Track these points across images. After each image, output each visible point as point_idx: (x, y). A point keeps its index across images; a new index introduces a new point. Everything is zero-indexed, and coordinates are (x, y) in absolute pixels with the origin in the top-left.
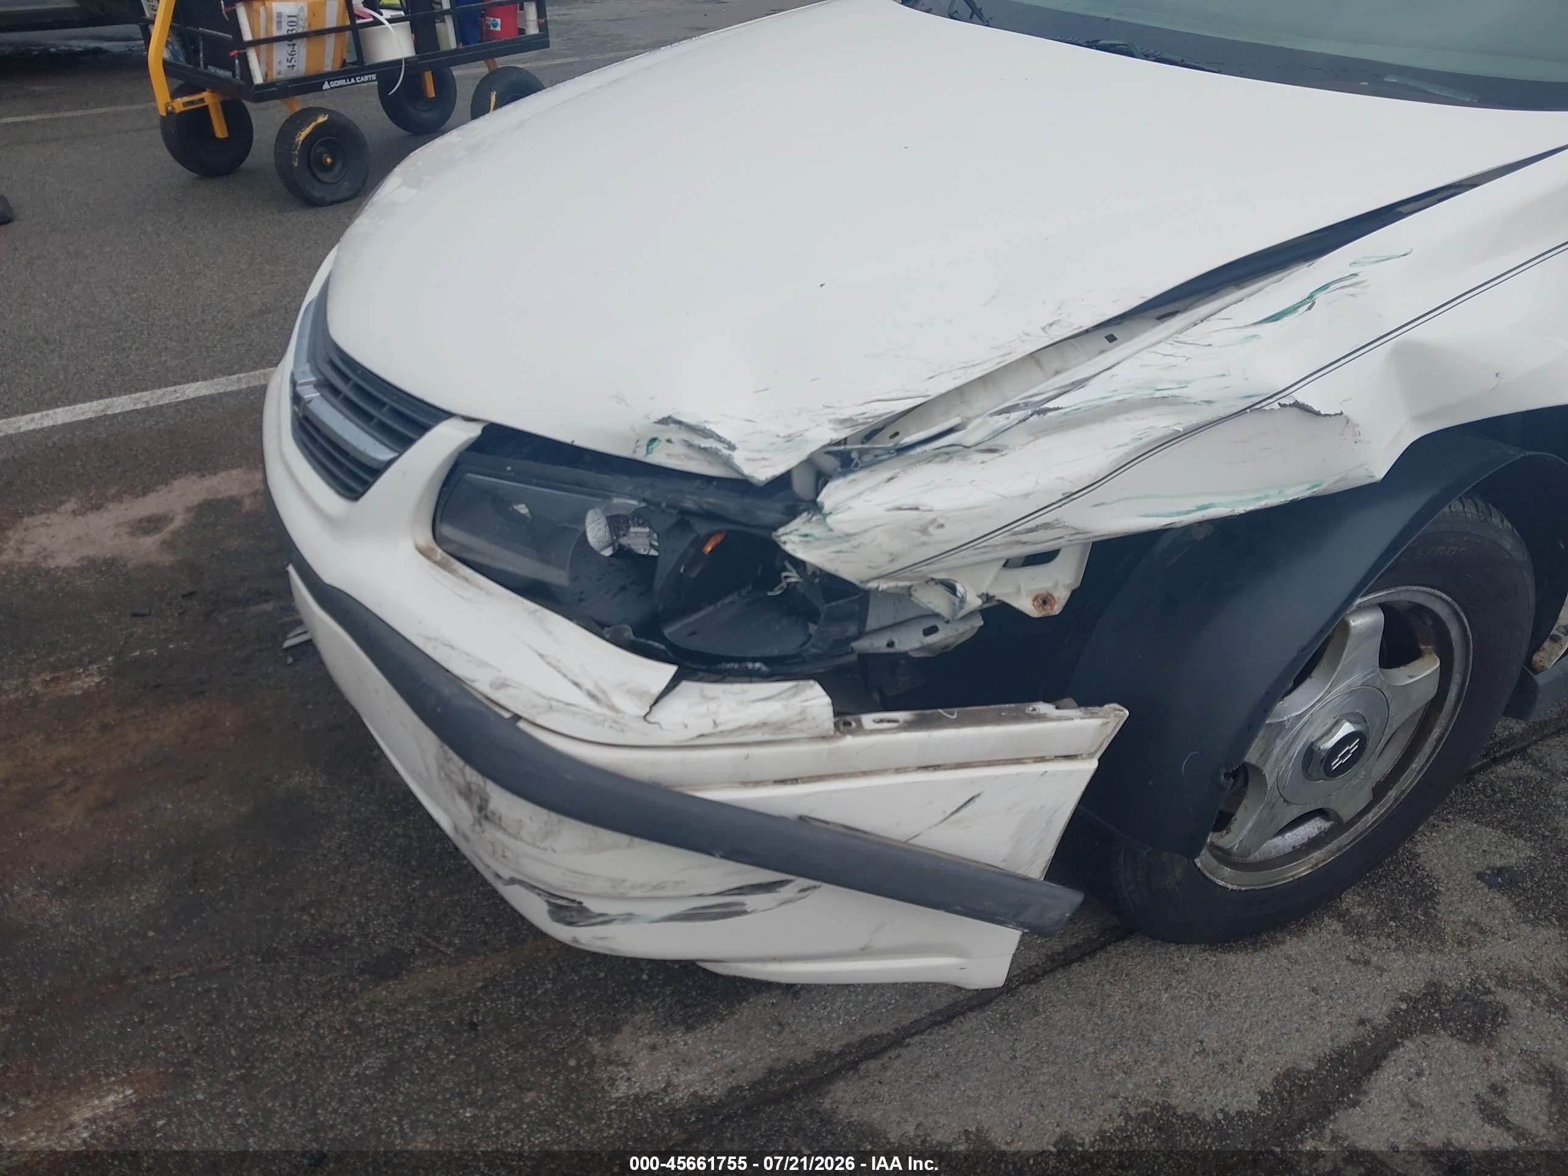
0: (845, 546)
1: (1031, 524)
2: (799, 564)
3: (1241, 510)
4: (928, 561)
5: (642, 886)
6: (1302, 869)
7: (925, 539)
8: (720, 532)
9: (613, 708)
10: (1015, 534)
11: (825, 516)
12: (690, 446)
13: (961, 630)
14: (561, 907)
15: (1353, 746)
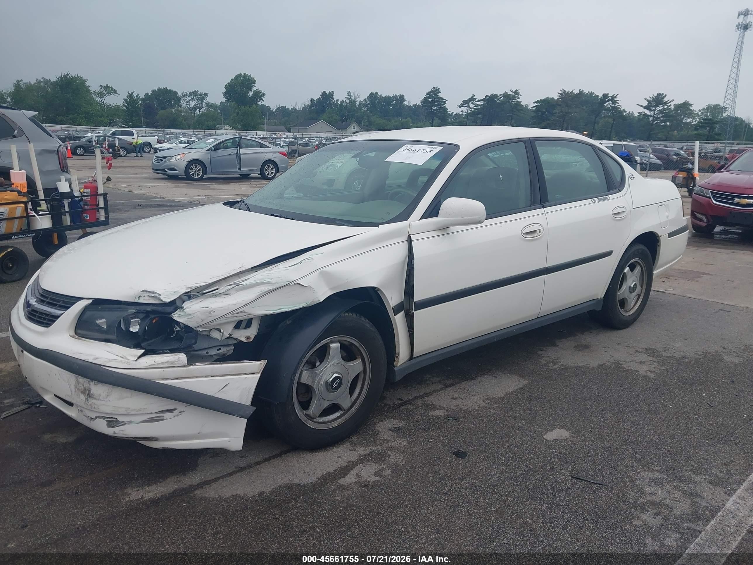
0: (189, 317)
1: (237, 312)
2: (178, 323)
3: (290, 310)
4: (212, 321)
5: (134, 410)
6: (335, 424)
7: (210, 315)
8: (157, 317)
9: (127, 359)
10: (234, 314)
11: (184, 309)
12: (150, 296)
13: (228, 349)
14: (110, 421)
15: (338, 381)
